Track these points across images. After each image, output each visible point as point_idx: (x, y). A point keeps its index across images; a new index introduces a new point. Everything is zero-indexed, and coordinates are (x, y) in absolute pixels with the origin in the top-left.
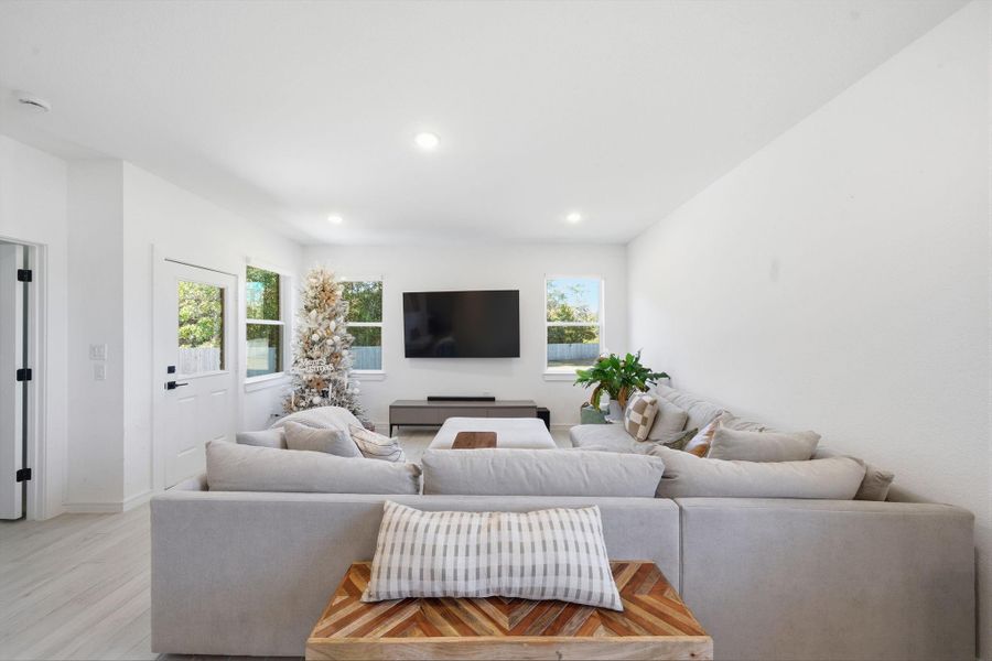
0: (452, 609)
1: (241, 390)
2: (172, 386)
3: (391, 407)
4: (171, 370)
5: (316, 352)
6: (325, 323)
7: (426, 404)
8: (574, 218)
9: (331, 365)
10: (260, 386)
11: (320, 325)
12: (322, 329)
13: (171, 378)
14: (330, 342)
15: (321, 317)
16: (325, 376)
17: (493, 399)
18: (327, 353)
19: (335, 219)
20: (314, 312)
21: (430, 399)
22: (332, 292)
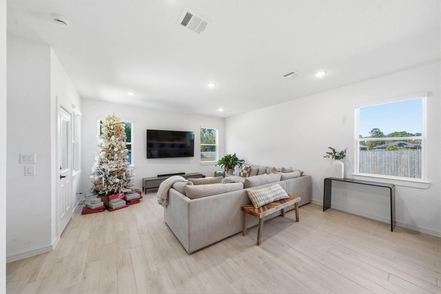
3: (143, 181)
4: (60, 168)
5: (116, 157)
11: (117, 143)
12: (118, 145)
16: (121, 169)
17: (184, 174)
21: (159, 176)
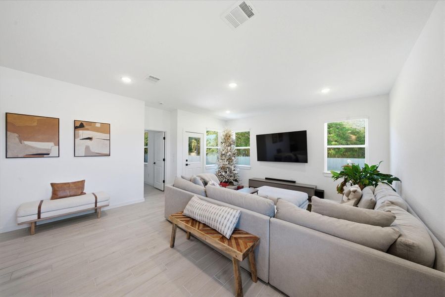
0: (195, 222)
1: (205, 168)
2: (187, 165)
3: (249, 180)
4: (187, 161)
5: (223, 158)
6: (227, 147)
7: (265, 180)
8: (325, 91)
9: (228, 162)
10: (210, 168)
13: (187, 163)
14: (228, 154)
15: (225, 146)
16: (226, 166)
17: (294, 182)
18: (227, 158)
19: (228, 112)
20: (224, 144)
21: (266, 179)
22: (230, 136)
